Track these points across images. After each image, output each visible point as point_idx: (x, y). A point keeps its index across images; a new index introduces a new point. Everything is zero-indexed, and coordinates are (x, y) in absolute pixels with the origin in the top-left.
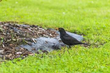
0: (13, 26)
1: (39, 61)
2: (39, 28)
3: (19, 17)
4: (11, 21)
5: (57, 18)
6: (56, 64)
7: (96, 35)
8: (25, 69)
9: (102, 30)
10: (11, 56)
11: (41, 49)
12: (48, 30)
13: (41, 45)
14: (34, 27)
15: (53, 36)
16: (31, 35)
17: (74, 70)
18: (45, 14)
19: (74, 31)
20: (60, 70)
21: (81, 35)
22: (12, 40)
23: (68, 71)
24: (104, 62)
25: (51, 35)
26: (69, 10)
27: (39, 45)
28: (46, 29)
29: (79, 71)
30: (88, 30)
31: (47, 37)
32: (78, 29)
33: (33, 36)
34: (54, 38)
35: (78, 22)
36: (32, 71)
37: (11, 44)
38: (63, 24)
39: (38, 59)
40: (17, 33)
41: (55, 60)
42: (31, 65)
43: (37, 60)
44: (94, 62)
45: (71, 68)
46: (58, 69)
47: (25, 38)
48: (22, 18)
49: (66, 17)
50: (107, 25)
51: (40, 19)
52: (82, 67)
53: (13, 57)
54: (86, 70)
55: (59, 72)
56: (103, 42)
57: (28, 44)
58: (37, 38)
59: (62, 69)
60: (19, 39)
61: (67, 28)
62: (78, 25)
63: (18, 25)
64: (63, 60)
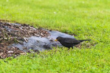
0: (5, 25)
1: (30, 60)
2: (30, 27)
3: (10, 15)
4: (2, 19)
5: (48, 17)
6: (47, 64)
7: (87, 35)
8: (16, 68)
9: (93, 31)
10: (2, 55)
11: (32, 48)
12: (39, 29)
13: (32, 45)
14: (25, 26)
15: (44, 35)
16: (23, 34)
17: (65, 70)
18: (36, 14)
19: (65, 31)
20: (52, 70)
21: (72, 35)
22: (4, 39)
23: (59, 71)
24: (95, 63)
25: (42, 34)
26: (60, 10)
27: (30, 44)
28: (37, 28)
29: (70, 71)
30: (79, 30)
31: (38, 37)
32: (69, 29)
33: (24, 35)
34: (46, 37)
35: (69, 22)
36: (24, 70)
37: (2, 42)
38: (54, 23)
39: (30, 58)
40: (8, 31)
41: (47, 60)
42: (23, 64)
43: (28, 60)
44: (86, 63)
45: (62, 68)
46: (49, 69)
47: (16, 37)
48: (13, 17)
49: (57, 17)
50: (98, 26)
51: (31, 18)
52: (73, 67)
53: (5, 56)
54: (77, 70)
55: (50, 72)
56: (94, 43)
57: (20, 43)
58: (28, 37)
59: (53, 69)
60: (10, 38)
61: (58, 27)
62: (69, 25)
63: (9, 24)
64: (54, 60)
